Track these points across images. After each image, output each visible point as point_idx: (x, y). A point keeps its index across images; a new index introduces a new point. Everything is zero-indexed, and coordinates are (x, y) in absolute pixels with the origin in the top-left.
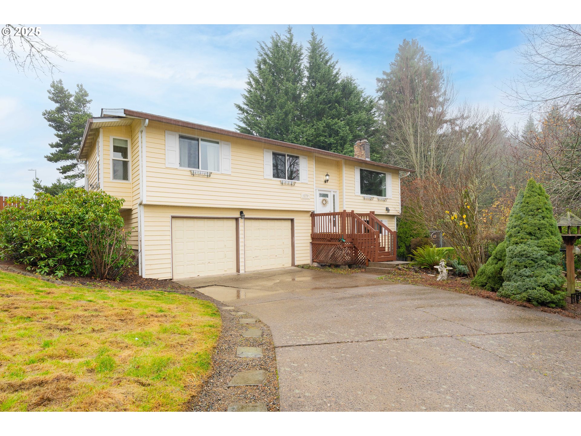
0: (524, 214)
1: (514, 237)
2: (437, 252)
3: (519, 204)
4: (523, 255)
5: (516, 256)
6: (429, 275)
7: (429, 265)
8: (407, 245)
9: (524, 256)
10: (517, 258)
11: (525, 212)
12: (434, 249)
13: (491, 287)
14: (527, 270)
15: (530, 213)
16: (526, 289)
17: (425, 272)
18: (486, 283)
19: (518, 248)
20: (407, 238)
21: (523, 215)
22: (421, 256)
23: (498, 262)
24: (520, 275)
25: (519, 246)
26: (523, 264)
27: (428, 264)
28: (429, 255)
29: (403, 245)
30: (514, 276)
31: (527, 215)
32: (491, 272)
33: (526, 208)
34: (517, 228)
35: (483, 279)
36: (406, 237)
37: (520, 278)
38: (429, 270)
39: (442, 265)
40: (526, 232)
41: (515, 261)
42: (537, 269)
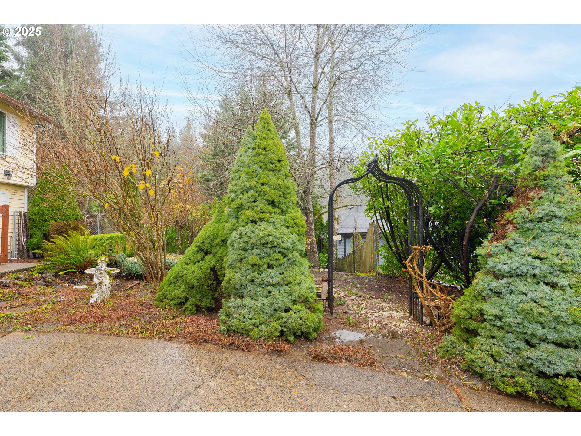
0: (260, 167)
1: (248, 209)
2: (92, 242)
3: (250, 150)
4: (267, 243)
5: (254, 246)
6: (75, 287)
7: (77, 266)
8: (44, 232)
9: (269, 245)
10: (255, 251)
11: (261, 164)
12: (87, 238)
13: (196, 306)
14: (273, 272)
15: (271, 166)
16: (273, 312)
17: (68, 280)
18: (187, 299)
19: (257, 231)
20: (45, 221)
21: (259, 169)
22: (62, 251)
23: (204, 257)
24: (262, 282)
25: (259, 227)
26: (267, 260)
27: (74, 265)
28: (77, 250)
29: (39, 233)
30: (250, 286)
31: (265, 170)
32: (197, 278)
33: (264, 157)
34: (252, 192)
35: (180, 292)
36: (43, 221)
37: (262, 290)
38: (76, 277)
39: (100, 271)
40: (267, 200)
41: (252, 257)
42: (288, 269)
